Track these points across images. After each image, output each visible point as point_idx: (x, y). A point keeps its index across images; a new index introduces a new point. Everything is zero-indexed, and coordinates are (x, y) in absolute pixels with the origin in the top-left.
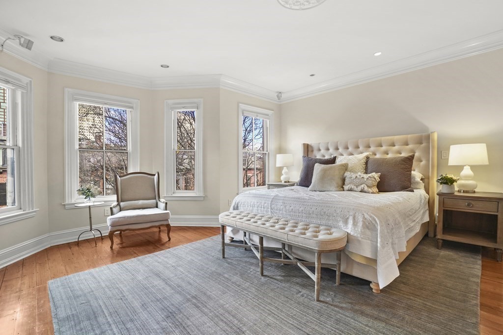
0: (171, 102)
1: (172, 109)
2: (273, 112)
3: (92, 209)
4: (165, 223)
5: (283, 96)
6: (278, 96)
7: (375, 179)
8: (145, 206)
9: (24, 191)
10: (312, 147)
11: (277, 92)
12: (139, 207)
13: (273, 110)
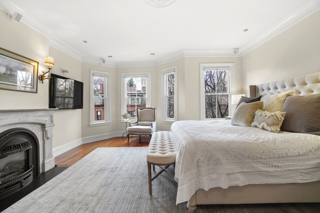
0: (164, 70)
1: (164, 74)
2: (233, 64)
3: (127, 124)
4: (150, 134)
5: (240, 51)
6: (234, 52)
7: (277, 117)
8: (147, 125)
9: (107, 114)
10: (258, 88)
11: (234, 49)
12: (145, 125)
13: (234, 63)
